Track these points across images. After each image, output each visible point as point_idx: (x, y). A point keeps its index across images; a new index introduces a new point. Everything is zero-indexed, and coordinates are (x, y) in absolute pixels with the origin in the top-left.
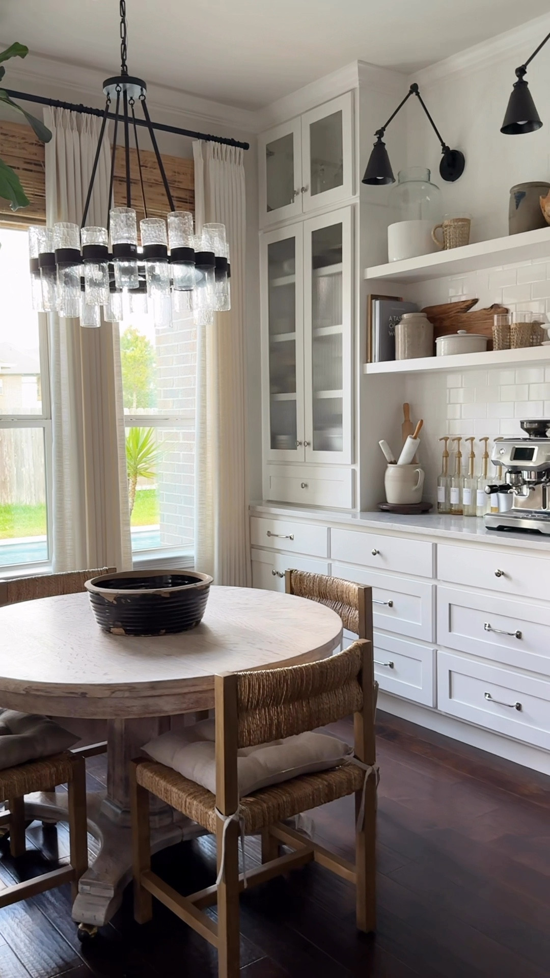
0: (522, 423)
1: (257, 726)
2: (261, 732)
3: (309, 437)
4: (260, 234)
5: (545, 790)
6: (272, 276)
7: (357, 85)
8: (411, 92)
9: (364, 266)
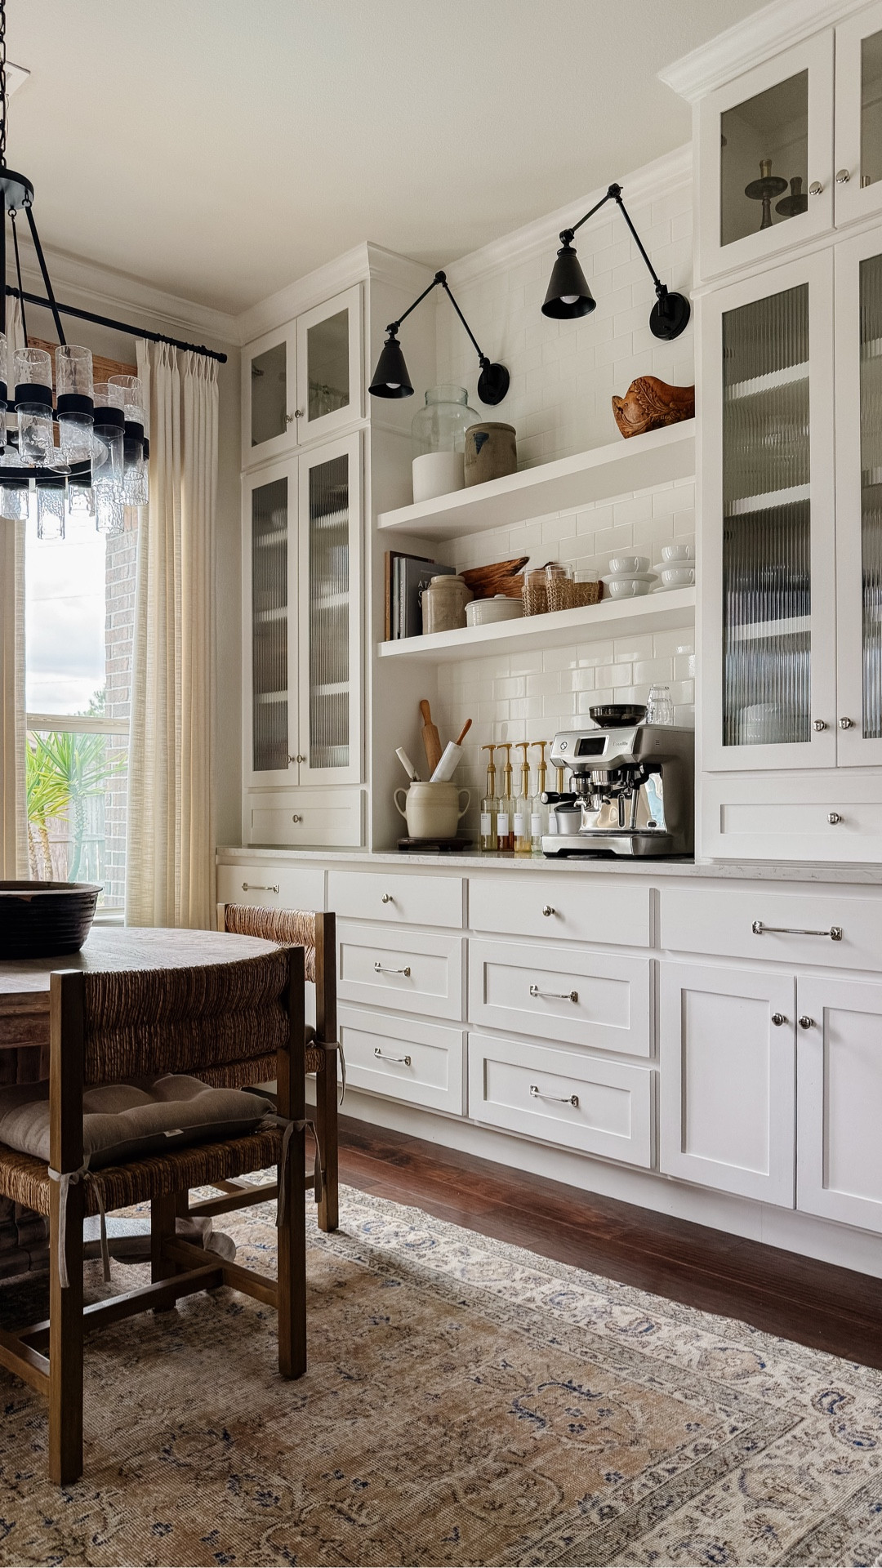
0: (592, 710)
1: (116, 1051)
2: (122, 1062)
3: (305, 751)
4: (242, 476)
5: (609, 1217)
6: (257, 532)
7: (367, 275)
8: (436, 282)
9: (378, 510)
